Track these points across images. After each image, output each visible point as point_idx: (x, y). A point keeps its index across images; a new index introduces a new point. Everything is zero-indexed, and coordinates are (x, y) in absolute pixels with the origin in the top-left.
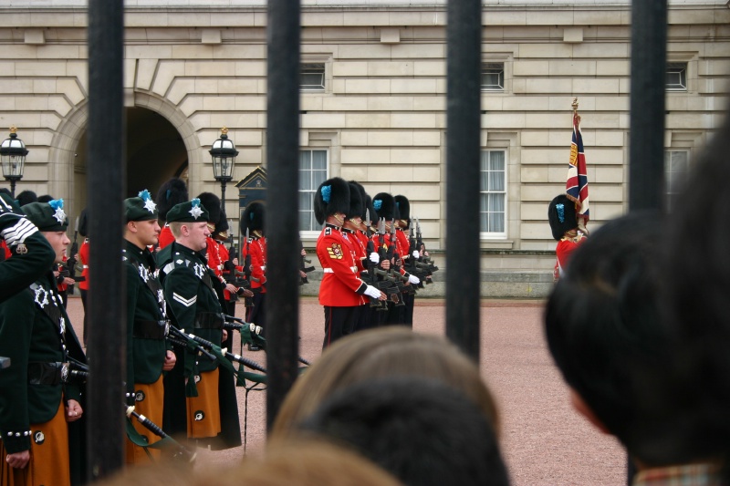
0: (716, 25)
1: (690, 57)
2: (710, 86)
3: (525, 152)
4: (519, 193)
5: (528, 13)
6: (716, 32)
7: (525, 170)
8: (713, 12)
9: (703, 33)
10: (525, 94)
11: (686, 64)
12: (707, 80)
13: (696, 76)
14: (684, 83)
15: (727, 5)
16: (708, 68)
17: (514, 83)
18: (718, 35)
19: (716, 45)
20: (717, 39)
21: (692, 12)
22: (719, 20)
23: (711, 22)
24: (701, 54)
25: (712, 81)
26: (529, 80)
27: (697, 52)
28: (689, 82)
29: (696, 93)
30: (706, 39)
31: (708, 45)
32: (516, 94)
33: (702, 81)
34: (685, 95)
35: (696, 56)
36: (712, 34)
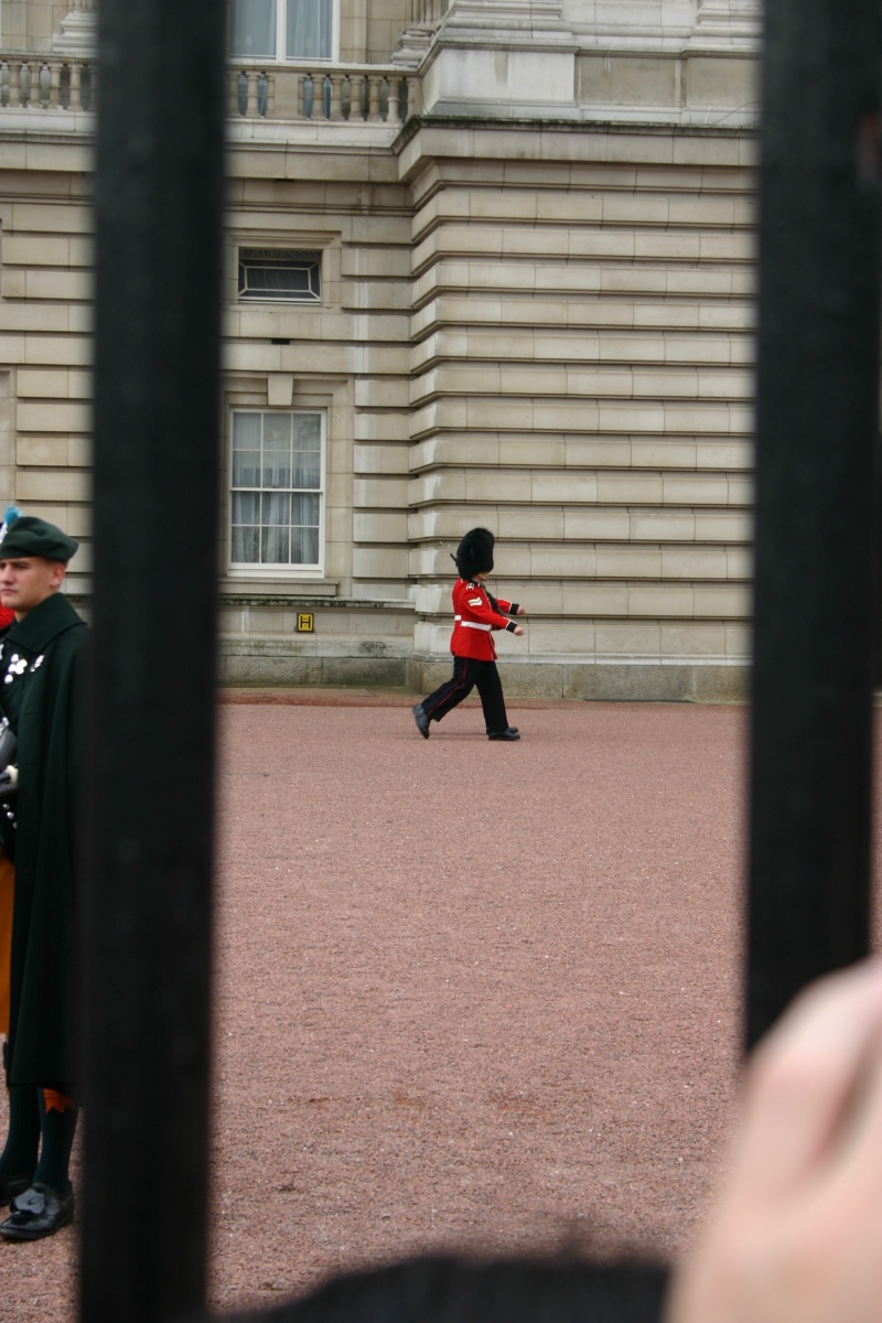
0: (373, 185)
1: (327, 242)
2: (362, 295)
3: (24, 408)
4: (13, 484)
5: (30, 147)
6: (372, 196)
7: (24, 442)
8: (367, 159)
9: (349, 198)
10: (25, 300)
11: (319, 253)
12: (356, 285)
13: (337, 277)
14: (316, 289)
15: (391, 149)
16: (359, 262)
17: (4, 278)
18: (376, 203)
19: (372, 221)
20: (375, 210)
21: (330, 159)
22: (378, 176)
23: (365, 179)
24: (346, 237)
25: (366, 286)
26: (31, 274)
27: (339, 233)
28: (325, 288)
29: (337, 307)
30: (355, 210)
31: (357, 220)
32: (9, 299)
33: (347, 285)
34: (316, 310)
35: (337, 241)
36: (365, 201)
